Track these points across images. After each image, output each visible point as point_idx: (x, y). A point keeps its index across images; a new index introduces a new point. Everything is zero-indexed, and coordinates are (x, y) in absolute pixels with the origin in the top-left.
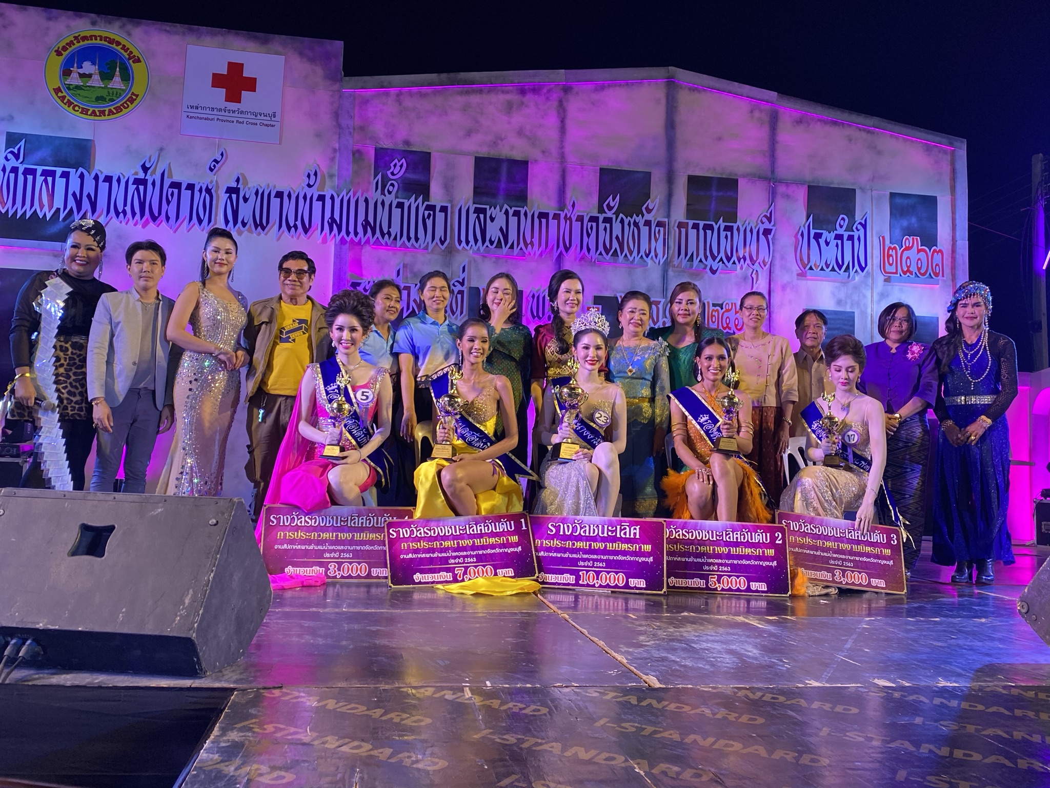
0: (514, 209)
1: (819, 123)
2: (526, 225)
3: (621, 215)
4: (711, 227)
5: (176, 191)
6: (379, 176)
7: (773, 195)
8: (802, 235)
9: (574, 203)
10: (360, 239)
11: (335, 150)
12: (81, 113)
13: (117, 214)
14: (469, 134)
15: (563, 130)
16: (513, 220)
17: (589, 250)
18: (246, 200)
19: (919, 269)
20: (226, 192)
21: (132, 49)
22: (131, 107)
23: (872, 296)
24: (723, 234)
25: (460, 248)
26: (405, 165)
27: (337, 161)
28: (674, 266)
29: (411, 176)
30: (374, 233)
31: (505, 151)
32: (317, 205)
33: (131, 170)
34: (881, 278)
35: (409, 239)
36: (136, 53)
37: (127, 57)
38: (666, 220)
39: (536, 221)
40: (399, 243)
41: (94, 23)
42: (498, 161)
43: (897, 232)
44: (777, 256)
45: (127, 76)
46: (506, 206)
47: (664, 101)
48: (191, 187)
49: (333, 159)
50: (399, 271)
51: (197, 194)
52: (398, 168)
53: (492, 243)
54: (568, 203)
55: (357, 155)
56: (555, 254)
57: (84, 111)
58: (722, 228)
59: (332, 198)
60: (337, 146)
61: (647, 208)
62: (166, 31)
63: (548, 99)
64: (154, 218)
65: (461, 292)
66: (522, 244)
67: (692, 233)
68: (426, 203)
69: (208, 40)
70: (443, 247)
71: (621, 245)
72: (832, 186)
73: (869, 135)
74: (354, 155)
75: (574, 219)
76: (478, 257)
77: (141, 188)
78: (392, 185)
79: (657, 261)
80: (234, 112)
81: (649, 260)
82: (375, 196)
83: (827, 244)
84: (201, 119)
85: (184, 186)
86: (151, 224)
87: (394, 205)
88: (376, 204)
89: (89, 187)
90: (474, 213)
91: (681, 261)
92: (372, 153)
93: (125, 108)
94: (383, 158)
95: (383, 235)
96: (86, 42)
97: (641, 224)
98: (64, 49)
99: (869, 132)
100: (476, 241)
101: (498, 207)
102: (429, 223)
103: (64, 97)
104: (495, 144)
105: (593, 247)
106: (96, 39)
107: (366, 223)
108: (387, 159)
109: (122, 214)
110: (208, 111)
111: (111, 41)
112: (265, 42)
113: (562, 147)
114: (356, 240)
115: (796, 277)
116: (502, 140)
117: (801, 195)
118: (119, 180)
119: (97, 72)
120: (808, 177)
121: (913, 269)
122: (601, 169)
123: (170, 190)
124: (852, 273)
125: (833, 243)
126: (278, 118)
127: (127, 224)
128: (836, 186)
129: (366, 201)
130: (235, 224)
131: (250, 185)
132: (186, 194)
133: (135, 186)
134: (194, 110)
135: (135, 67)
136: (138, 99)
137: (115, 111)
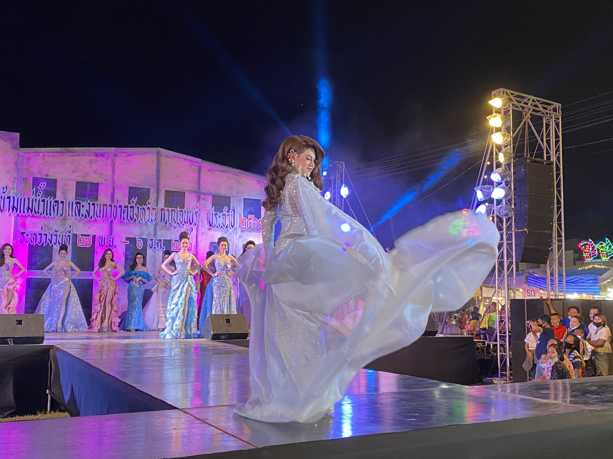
0: (92, 202)
1: (217, 171)
2: (97, 209)
3: (138, 205)
4: (174, 211)
6: (34, 189)
7: (199, 198)
9: (118, 200)
10: (26, 215)
11: (15, 178)
14: (74, 172)
15: (113, 171)
16: (92, 207)
17: (124, 219)
19: (254, 227)
23: (236, 237)
24: (179, 213)
25: (69, 218)
26: (46, 184)
27: (16, 182)
28: (159, 225)
29: (48, 189)
30: (32, 212)
31: (89, 179)
32: (7, 201)
34: (239, 230)
35: (47, 214)
38: (156, 207)
39: (102, 207)
40: (42, 216)
42: (86, 183)
43: (246, 213)
44: (200, 222)
46: (89, 201)
47: (156, 161)
49: (14, 182)
50: (42, 228)
52: (43, 185)
53: (83, 216)
54: (115, 200)
55: (25, 180)
56: (110, 220)
58: (179, 211)
59: (14, 197)
60: (16, 176)
61: (148, 202)
63: (107, 159)
65: (69, 236)
66: (95, 217)
67: (167, 213)
68: (54, 200)
70: (62, 218)
71: (138, 217)
72: (222, 195)
73: (236, 176)
74: (23, 180)
75: (118, 206)
76: (76, 222)
78: (40, 192)
79: (152, 223)
81: (149, 223)
82: (32, 197)
83: (219, 217)
87: (41, 200)
88: (33, 200)
90: (75, 204)
91: (162, 224)
92: (32, 179)
94: (36, 181)
95: (36, 213)
97: (146, 209)
99: (236, 175)
100: (76, 215)
101: (85, 201)
102: (56, 208)
104: (85, 176)
105: (125, 218)
107: (29, 208)
108: (38, 182)
113: (113, 178)
114: (24, 215)
115: (207, 230)
116: (88, 175)
117: (210, 198)
120: (213, 192)
121: (252, 227)
122: (130, 187)
124: (229, 228)
125: (222, 217)
128: (223, 195)
129: (29, 199)
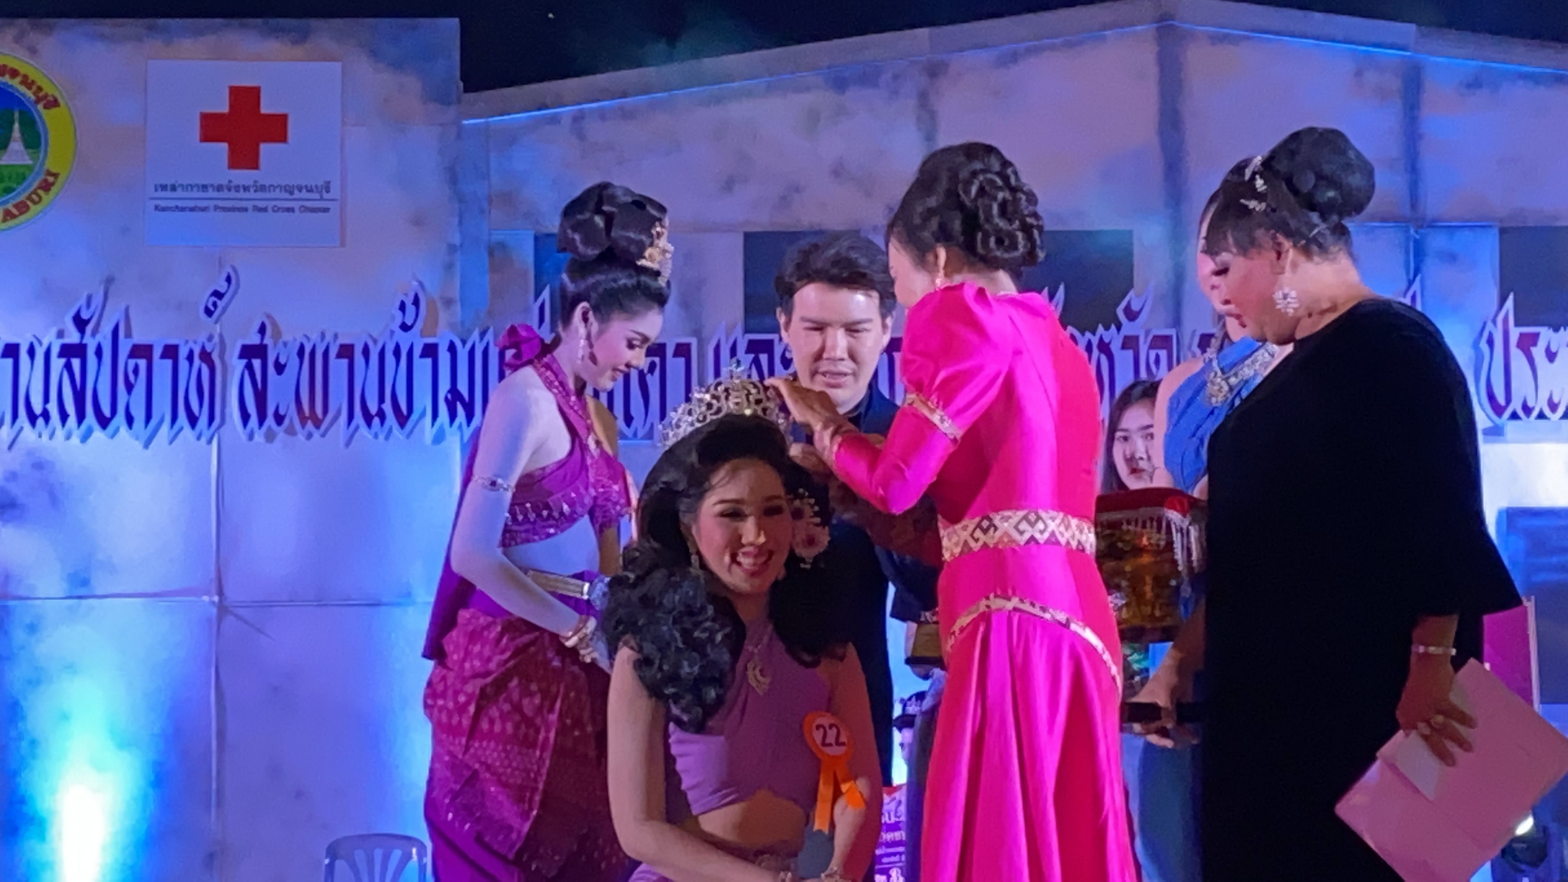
5: (142, 363)
6: (546, 294)
7: (1417, 255)
11: (452, 249)
13: (32, 418)
14: (729, 185)
18: (280, 368)
20: (241, 357)
21: (41, 81)
22: (46, 198)
27: (457, 270)
33: (54, 330)
36: (49, 89)
37: (33, 98)
38: (1172, 332)
45: (34, 137)
47: (1153, 71)
48: (170, 352)
49: (449, 267)
51: (183, 364)
55: (497, 253)
59: (452, 348)
60: (457, 239)
61: (1128, 310)
62: (103, 37)
63: (895, 93)
64: (104, 422)
69: (187, 44)
72: (1557, 224)
74: (491, 254)
77: (76, 363)
80: (246, 189)
83: (1552, 355)
84: (183, 209)
85: (157, 352)
86: (98, 434)
92: (530, 246)
93: (35, 203)
97: (1115, 347)
102: (653, 381)
104: (784, 202)
109: (40, 421)
110: (195, 193)
112: (302, 37)
116: (799, 191)
117: (1485, 249)
118: (31, 352)
120: (1500, 210)
123: (132, 363)
126: (335, 192)
127: (52, 436)
130: (262, 419)
131: (287, 337)
132: (162, 368)
133: (63, 361)
134: (169, 194)
135: (48, 117)
136: (60, 179)
137: (15, 211)
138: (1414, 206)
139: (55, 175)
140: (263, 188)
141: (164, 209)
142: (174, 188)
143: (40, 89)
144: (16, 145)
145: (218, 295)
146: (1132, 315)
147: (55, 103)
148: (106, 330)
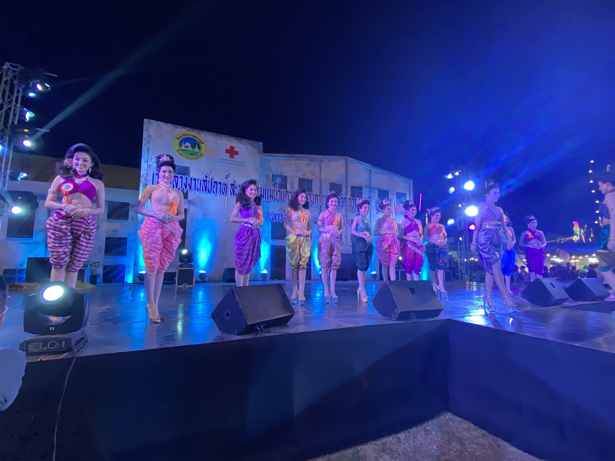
1: (380, 173)
2: (312, 198)
5: (216, 184)
6: (273, 182)
7: (370, 191)
8: (377, 202)
9: (324, 192)
12: (186, 158)
13: (198, 190)
14: (297, 172)
15: (321, 172)
18: (236, 188)
19: (403, 212)
20: (231, 185)
21: (201, 139)
22: (201, 157)
26: (280, 179)
29: (282, 183)
30: (273, 199)
31: (306, 177)
33: (202, 177)
34: (394, 214)
35: (282, 201)
36: (202, 141)
37: (199, 142)
38: (346, 197)
39: (315, 196)
40: (279, 202)
41: (189, 130)
42: (305, 180)
43: (398, 202)
44: (372, 208)
45: (199, 148)
47: (345, 166)
48: (220, 183)
49: (261, 177)
50: (279, 210)
51: (222, 185)
52: (278, 180)
54: (322, 192)
55: (267, 176)
56: (320, 206)
57: (187, 158)
61: (341, 194)
62: (211, 135)
63: (317, 163)
64: (209, 192)
66: (311, 203)
67: (352, 201)
68: (286, 191)
69: (223, 138)
75: (324, 196)
77: (205, 183)
78: (277, 185)
79: (344, 208)
80: (232, 161)
81: (342, 208)
82: (272, 188)
84: (223, 162)
85: (218, 183)
86: (208, 193)
87: (278, 191)
88: (273, 190)
89: (189, 182)
92: (271, 176)
93: (199, 158)
95: (275, 199)
96: (187, 136)
97: (340, 198)
98: (180, 138)
102: (287, 196)
103: (180, 153)
104: (304, 175)
106: (190, 135)
107: (270, 196)
108: (275, 177)
109: (199, 191)
110: (224, 160)
111: (194, 136)
112: (241, 141)
113: (320, 177)
114: (268, 201)
115: (376, 213)
117: (377, 192)
118: (198, 180)
119: (190, 146)
120: (378, 187)
121: (402, 212)
122: (331, 184)
123: (214, 184)
126: (245, 163)
127: (201, 193)
128: (384, 190)
129: (270, 189)
130: (234, 194)
131: (238, 183)
132: (219, 185)
133: (203, 182)
134: (220, 160)
135: (202, 145)
136: (203, 155)
137: (196, 158)
138: (370, 186)
139: (203, 154)
140: (234, 161)
141: (220, 162)
142: (221, 159)
143: (201, 141)
144: (197, 148)
145: (227, 175)
146: (342, 195)
147: (202, 143)
148: (210, 179)
